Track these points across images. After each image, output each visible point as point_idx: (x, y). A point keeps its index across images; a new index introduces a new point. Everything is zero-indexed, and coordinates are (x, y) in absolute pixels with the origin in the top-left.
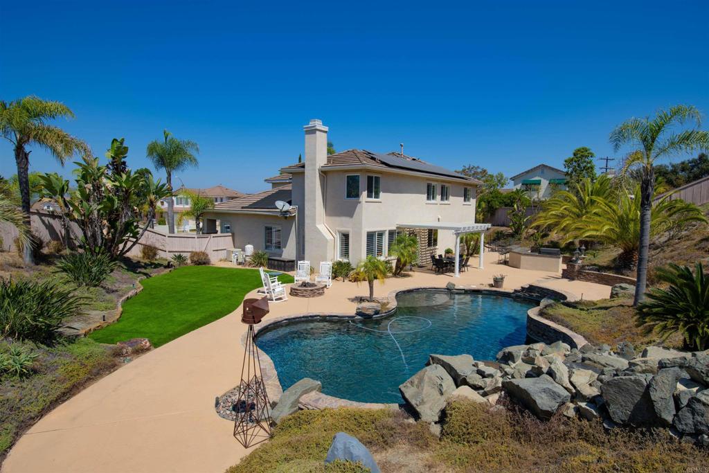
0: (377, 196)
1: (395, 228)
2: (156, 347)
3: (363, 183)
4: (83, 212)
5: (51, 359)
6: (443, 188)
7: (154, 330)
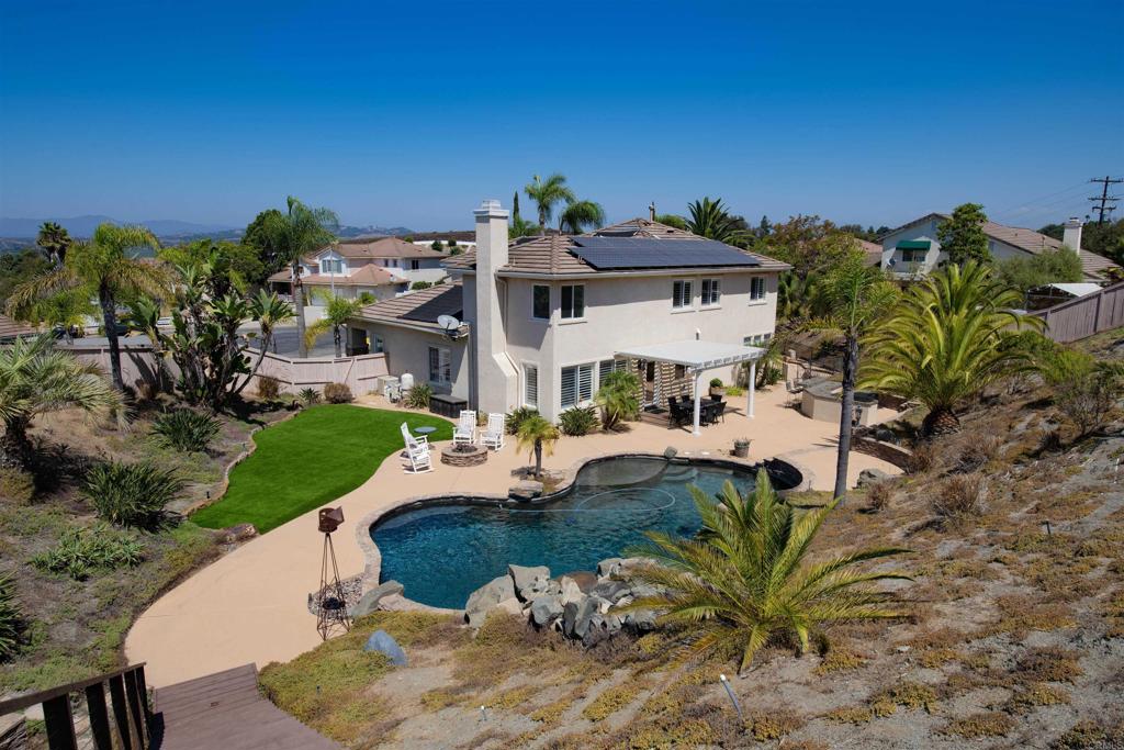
0: (579, 314)
1: (612, 358)
2: (262, 534)
3: (555, 297)
4: (179, 349)
5: (157, 547)
6: (706, 285)
7: (262, 511)
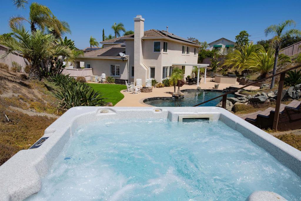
0: (166, 51)
1: (172, 66)
3: (162, 45)
6: (188, 48)
